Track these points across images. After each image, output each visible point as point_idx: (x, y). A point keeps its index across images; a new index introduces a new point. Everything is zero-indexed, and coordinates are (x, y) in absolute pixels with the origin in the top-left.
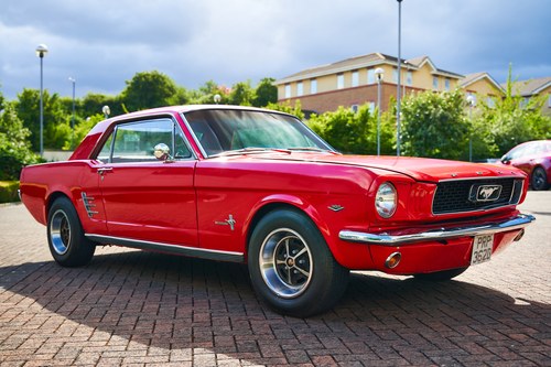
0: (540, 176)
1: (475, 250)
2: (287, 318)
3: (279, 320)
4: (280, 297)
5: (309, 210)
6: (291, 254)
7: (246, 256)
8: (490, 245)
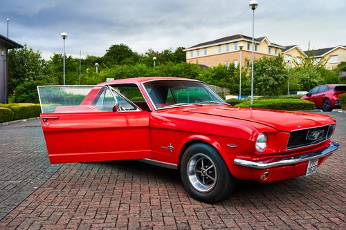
0: (327, 103)
1: (308, 167)
2: (203, 204)
3: (198, 205)
4: (199, 191)
5: (215, 144)
6: (205, 168)
7: (179, 166)
8: (316, 163)
